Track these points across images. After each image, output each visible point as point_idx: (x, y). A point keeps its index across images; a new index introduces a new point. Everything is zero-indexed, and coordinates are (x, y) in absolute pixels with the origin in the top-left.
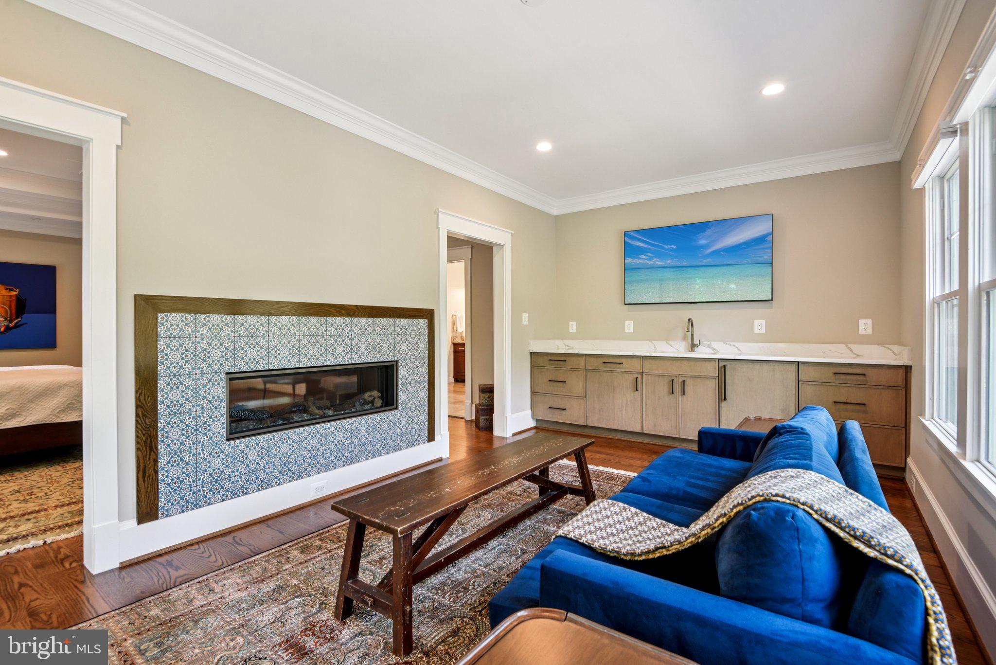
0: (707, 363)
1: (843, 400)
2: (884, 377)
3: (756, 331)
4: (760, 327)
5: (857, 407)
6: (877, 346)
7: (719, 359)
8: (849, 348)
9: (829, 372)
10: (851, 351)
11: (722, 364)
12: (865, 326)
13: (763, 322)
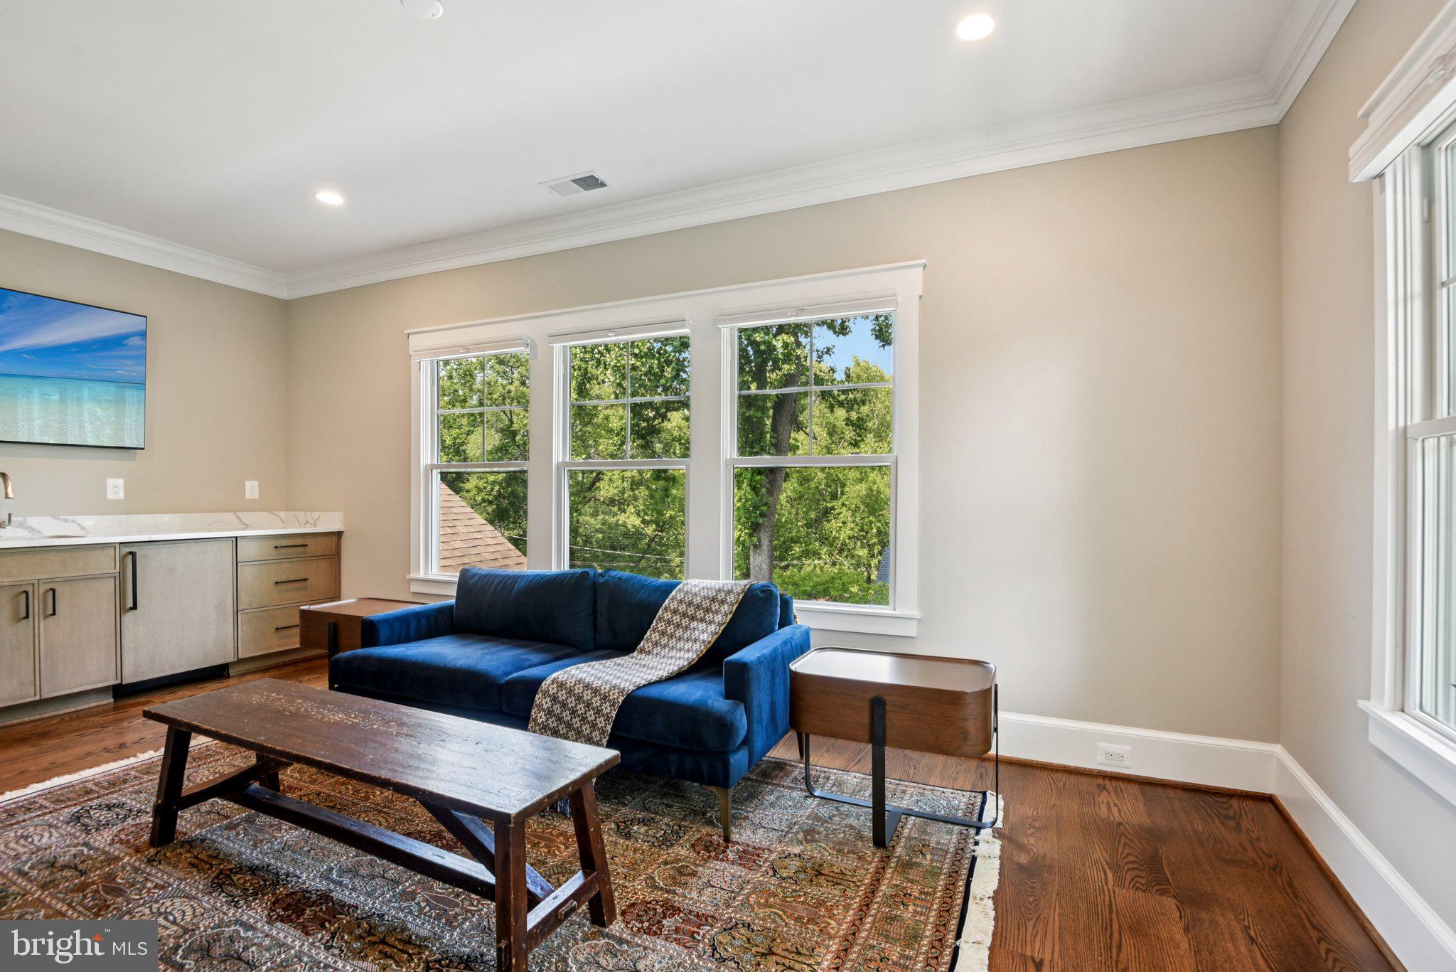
0: (98, 553)
1: (284, 578)
2: (315, 546)
3: (110, 496)
4: (116, 488)
5: (298, 584)
6: (265, 514)
7: (120, 543)
8: (238, 517)
9: (269, 546)
10: (241, 520)
11: (126, 550)
12: (252, 489)
13: (121, 482)
